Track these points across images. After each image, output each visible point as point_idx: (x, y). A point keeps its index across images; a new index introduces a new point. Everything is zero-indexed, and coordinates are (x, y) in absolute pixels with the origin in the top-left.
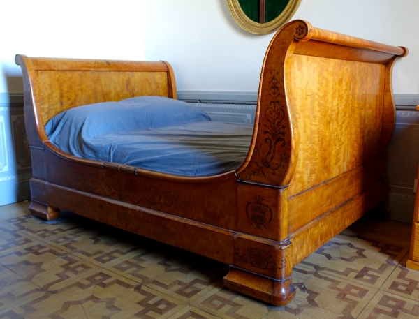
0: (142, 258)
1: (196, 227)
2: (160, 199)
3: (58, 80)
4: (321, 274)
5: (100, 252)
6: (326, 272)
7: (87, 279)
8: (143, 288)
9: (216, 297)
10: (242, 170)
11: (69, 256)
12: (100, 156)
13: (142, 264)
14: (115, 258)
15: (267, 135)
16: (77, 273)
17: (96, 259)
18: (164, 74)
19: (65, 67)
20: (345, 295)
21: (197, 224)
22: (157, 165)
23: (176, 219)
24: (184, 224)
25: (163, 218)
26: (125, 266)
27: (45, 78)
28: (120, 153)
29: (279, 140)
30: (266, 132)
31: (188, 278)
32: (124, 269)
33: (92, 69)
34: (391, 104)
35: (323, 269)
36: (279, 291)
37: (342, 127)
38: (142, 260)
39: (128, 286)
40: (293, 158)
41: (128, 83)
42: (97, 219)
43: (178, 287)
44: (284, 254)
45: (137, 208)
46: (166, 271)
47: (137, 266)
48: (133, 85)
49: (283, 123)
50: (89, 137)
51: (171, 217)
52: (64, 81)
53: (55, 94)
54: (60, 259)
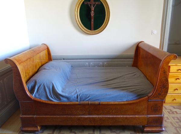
2: (112, 111)
3: (24, 66)
12: (72, 99)
21: (131, 116)
29: (165, 87)
30: (160, 85)
48: (41, 58)
49: (167, 83)
51: (119, 116)
53: (24, 73)
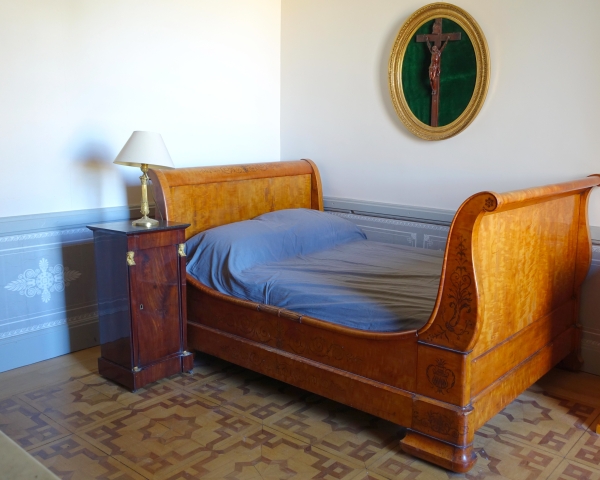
0: (303, 413)
1: (371, 386)
2: (328, 352)
3: (192, 195)
4: (502, 438)
5: (254, 405)
6: (508, 435)
7: (250, 437)
8: (313, 449)
9: (391, 461)
10: (424, 331)
11: (221, 409)
12: (252, 294)
13: (306, 422)
14: (273, 413)
15: (452, 300)
16: (236, 429)
17: (253, 414)
18: (308, 176)
19: (200, 180)
20: (528, 463)
21: (371, 382)
22: (323, 313)
23: (347, 375)
24: (357, 382)
25: (332, 373)
26: (287, 423)
27: (180, 195)
28: (277, 295)
29: (465, 305)
30: (451, 296)
31: (360, 439)
32: (287, 427)
33: (229, 179)
34: (587, 238)
35: (505, 432)
36: (461, 458)
37: (528, 276)
38: (304, 416)
39: (297, 447)
40: (478, 325)
41: (267, 192)
42: (249, 367)
43: (350, 449)
44: (466, 420)
45: (299, 359)
46: (333, 430)
47: (300, 423)
48: (272, 193)
49: (469, 290)
50: (236, 269)
51: (341, 373)
52: (199, 196)
53: (188, 212)
54: (211, 413)
